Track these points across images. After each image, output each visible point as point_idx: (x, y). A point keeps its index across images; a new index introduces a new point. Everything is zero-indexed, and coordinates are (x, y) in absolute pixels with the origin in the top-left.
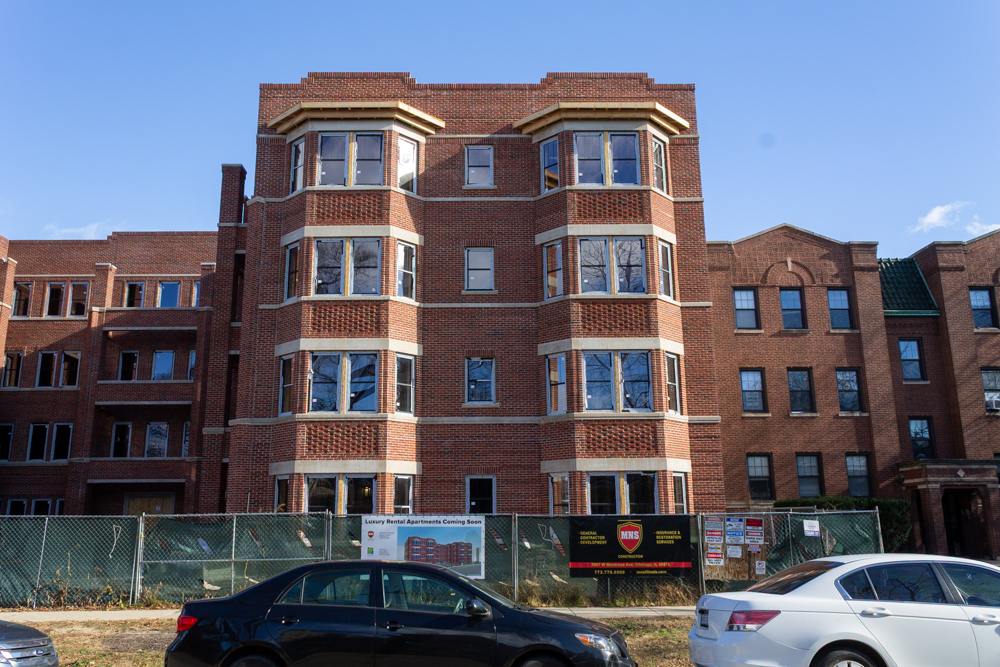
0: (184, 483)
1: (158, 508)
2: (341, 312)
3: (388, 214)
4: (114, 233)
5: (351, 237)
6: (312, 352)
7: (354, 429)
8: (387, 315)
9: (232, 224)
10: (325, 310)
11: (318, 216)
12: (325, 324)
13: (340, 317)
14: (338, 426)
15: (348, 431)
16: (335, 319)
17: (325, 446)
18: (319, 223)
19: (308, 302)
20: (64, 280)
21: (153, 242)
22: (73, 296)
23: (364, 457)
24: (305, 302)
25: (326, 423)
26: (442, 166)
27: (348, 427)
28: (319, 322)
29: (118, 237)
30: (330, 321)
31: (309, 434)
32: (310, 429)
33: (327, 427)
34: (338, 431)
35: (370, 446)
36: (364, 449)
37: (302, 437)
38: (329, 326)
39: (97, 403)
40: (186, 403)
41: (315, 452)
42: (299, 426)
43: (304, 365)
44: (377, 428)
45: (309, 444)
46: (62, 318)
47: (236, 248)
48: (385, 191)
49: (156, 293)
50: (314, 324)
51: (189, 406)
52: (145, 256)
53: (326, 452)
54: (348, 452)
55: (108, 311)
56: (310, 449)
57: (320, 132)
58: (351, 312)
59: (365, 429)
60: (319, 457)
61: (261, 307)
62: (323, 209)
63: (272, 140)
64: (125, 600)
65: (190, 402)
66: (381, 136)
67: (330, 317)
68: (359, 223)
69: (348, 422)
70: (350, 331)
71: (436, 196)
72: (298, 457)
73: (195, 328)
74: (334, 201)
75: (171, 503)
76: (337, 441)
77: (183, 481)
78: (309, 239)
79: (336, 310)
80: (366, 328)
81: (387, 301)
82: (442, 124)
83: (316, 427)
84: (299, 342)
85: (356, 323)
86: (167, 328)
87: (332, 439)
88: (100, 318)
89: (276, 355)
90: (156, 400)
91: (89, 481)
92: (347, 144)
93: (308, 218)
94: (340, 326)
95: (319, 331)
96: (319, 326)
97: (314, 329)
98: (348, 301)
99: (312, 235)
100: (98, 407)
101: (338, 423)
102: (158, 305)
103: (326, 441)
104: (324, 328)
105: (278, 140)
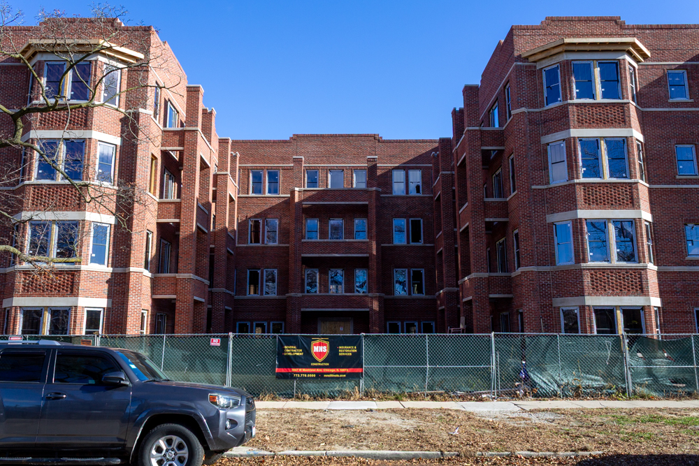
0: (368, 312)
1: (341, 329)
2: (604, 191)
3: (630, 121)
4: (294, 135)
5: (604, 137)
6: (586, 220)
7: (624, 274)
8: (638, 193)
9: (477, 128)
10: (592, 190)
11: (579, 122)
12: (593, 199)
13: (604, 194)
14: (611, 272)
15: (620, 276)
16: (600, 196)
17: (605, 287)
18: (580, 127)
19: (579, 184)
20: (262, 168)
21: (322, 142)
22: (269, 180)
23: (634, 294)
24: (577, 184)
25: (603, 270)
26: (651, 85)
27: (619, 273)
28: (589, 198)
29: (297, 138)
30: (596, 198)
31: (592, 278)
32: (592, 274)
33: (603, 273)
34: (612, 276)
35: (636, 287)
36: (633, 289)
37: (587, 280)
38: (597, 201)
39: (302, 255)
40: (365, 255)
41: (597, 290)
42: (584, 272)
43: (582, 229)
44: (640, 274)
45: (593, 285)
46: (263, 196)
47: (482, 146)
48: (625, 103)
49: (327, 177)
50: (585, 199)
51: (367, 258)
52: (317, 151)
53: (605, 290)
54: (621, 290)
55: (304, 191)
56: (593, 289)
57: (572, 60)
58: (611, 191)
59: (631, 274)
60: (601, 294)
61: (533, 187)
62: (582, 117)
63: (526, 66)
64: (624, 393)
65: (368, 255)
66: (617, 63)
67: (596, 194)
68: (609, 127)
69: (619, 270)
70: (612, 204)
71: (649, 107)
72: (586, 294)
73: (367, 203)
74: (589, 111)
75: (351, 326)
76: (613, 283)
77: (368, 310)
78: (574, 138)
79: (600, 190)
80: (623, 203)
81: (636, 183)
82: (649, 53)
83: (596, 273)
84: (577, 212)
85: (615, 199)
86: (347, 203)
87: (609, 281)
88: (299, 195)
89: (547, 222)
90: (343, 253)
91: (302, 310)
92: (592, 69)
93: (572, 124)
94: (604, 201)
95: (589, 204)
96: (589, 201)
97: (586, 203)
98: (608, 183)
99: (576, 136)
100: (303, 258)
101: (612, 270)
102: (329, 187)
103: (605, 283)
104: (593, 203)
105: (530, 66)
